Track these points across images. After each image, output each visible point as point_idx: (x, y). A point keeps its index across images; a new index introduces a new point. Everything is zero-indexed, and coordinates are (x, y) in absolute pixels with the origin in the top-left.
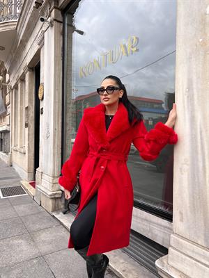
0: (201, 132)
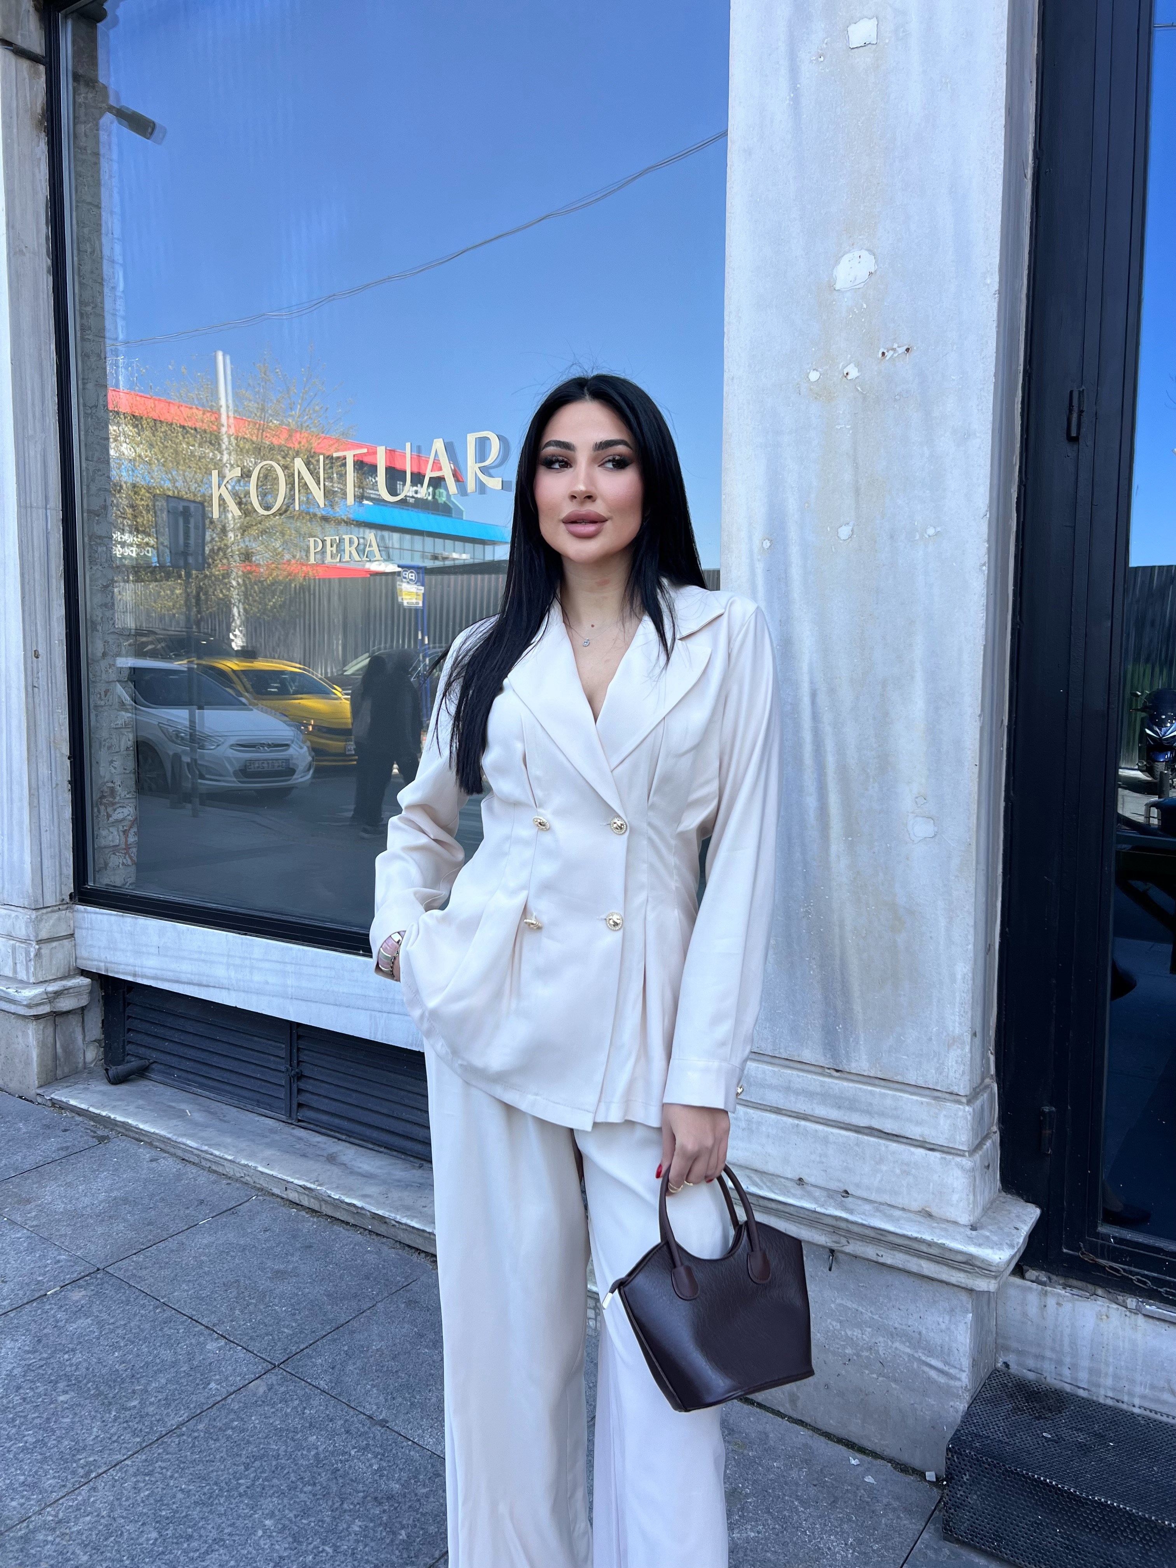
0: (814, 695)
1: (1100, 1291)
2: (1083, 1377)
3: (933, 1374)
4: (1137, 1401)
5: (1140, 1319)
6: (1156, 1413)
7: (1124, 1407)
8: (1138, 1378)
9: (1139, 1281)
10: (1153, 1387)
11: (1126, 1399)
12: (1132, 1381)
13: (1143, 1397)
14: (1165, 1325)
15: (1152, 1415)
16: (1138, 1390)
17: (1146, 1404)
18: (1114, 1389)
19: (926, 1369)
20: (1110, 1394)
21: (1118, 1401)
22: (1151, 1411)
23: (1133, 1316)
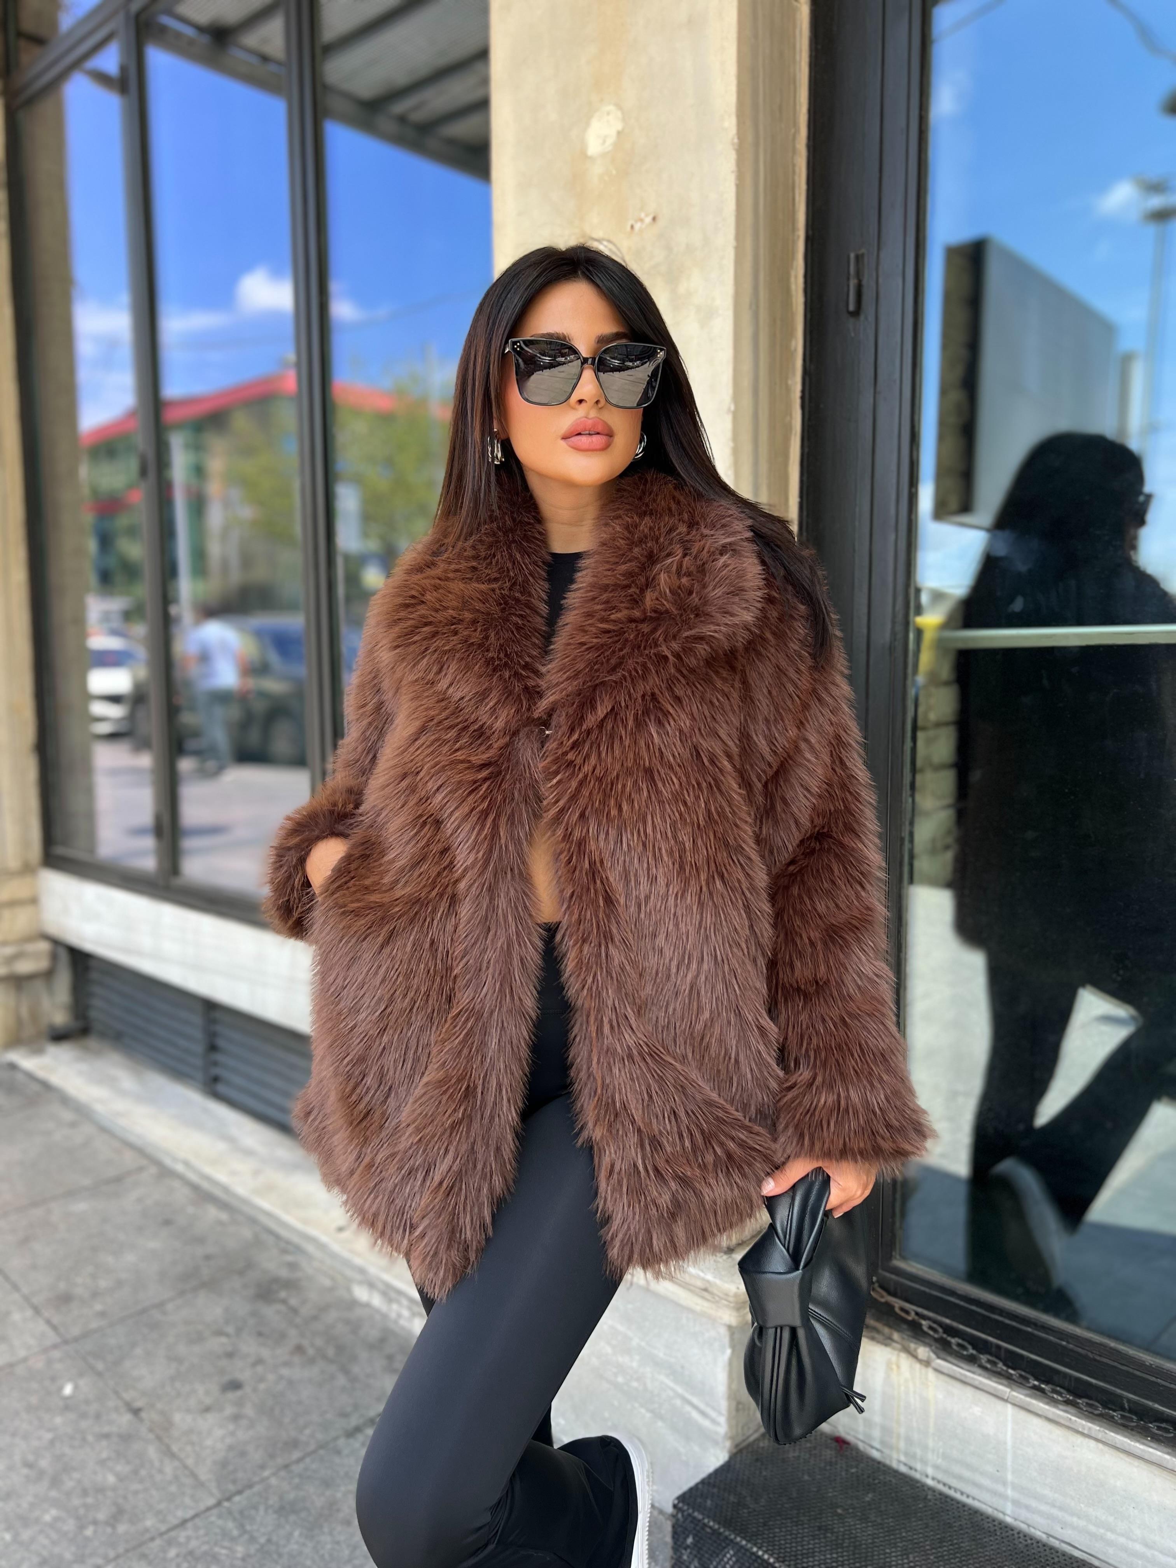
1: (896, 1336)
2: (876, 1433)
3: (695, 1415)
4: (930, 1471)
5: (931, 1374)
6: (950, 1488)
7: (917, 1476)
8: (931, 1443)
9: (930, 1328)
10: (945, 1456)
11: (919, 1466)
12: (925, 1448)
13: (936, 1467)
14: (958, 1385)
15: (945, 1490)
16: (930, 1456)
17: (940, 1476)
18: (906, 1454)
19: (688, 1408)
20: (903, 1458)
21: (911, 1468)
22: (944, 1485)
23: (924, 1370)
